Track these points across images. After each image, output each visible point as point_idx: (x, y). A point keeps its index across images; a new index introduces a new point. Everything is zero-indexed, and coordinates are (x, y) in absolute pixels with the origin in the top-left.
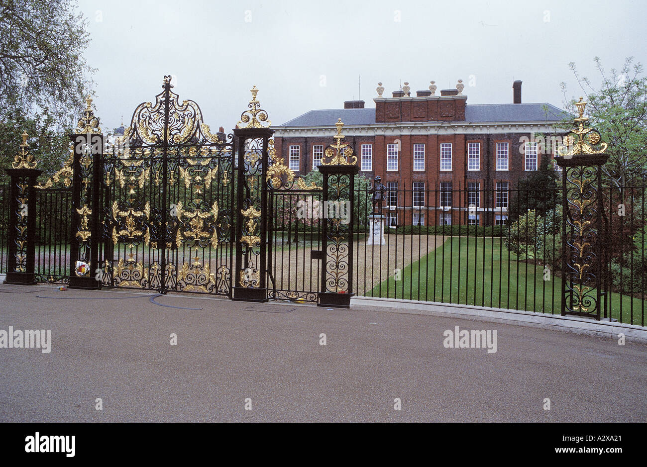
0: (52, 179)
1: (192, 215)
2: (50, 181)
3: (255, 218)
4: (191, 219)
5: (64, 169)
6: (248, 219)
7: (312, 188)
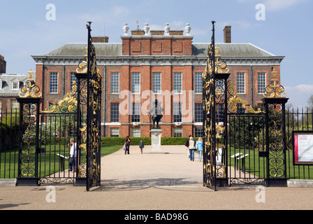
0: (57, 105)
2: (54, 106)
7: (258, 112)
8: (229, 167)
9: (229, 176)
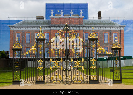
0: (28, 51)
1: (76, 61)
2: (27, 52)
3: (94, 62)
4: (76, 62)
5: (32, 49)
6: (92, 62)
7: (110, 54)
8: (98, 76)
9: (98, 80)
